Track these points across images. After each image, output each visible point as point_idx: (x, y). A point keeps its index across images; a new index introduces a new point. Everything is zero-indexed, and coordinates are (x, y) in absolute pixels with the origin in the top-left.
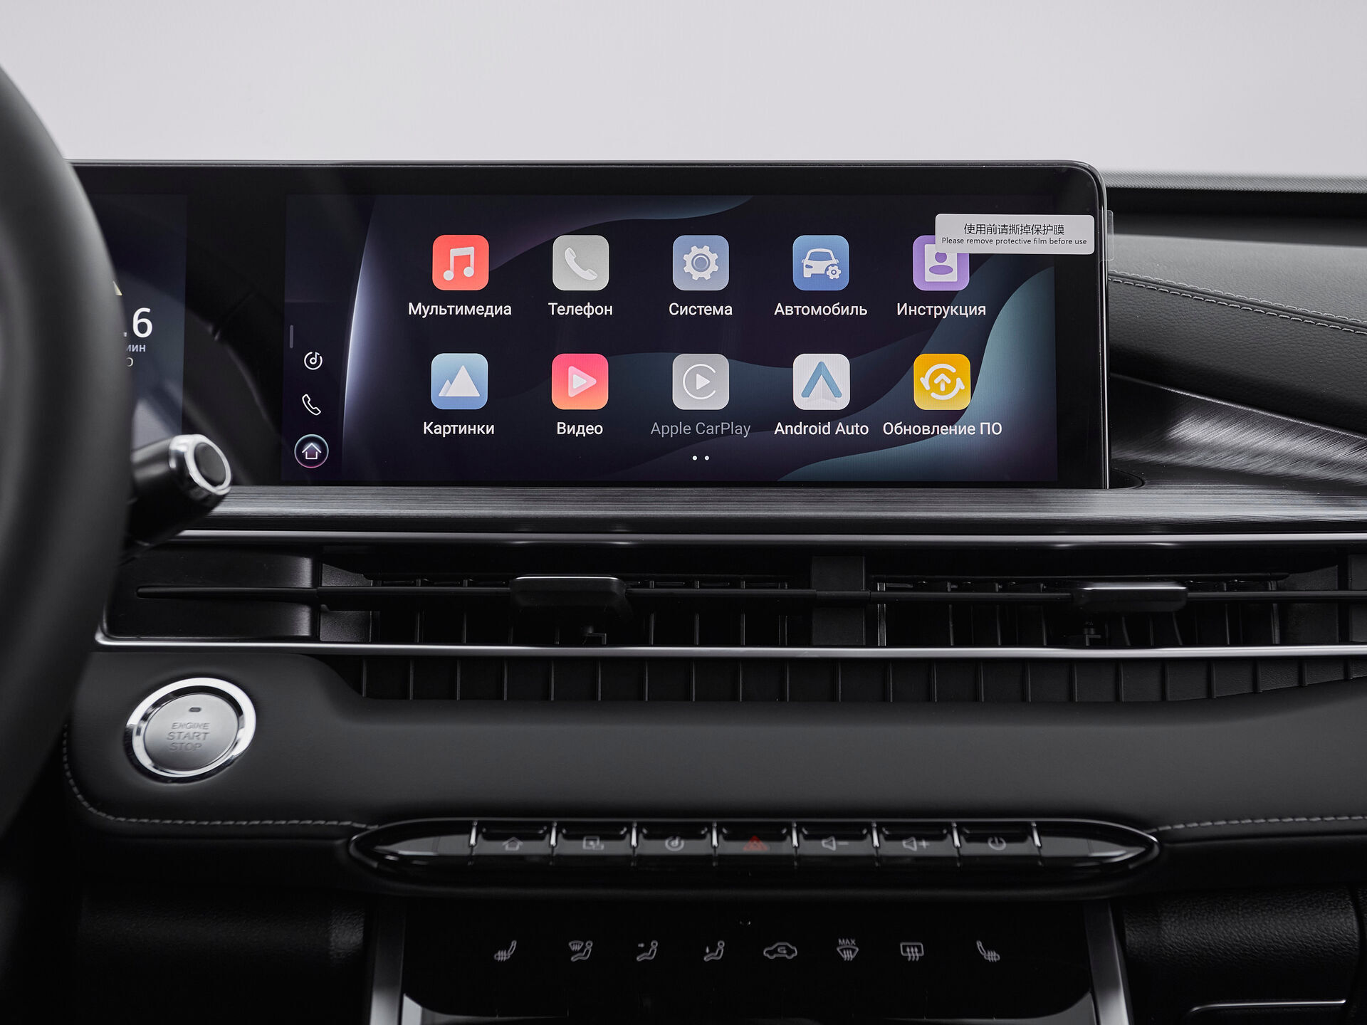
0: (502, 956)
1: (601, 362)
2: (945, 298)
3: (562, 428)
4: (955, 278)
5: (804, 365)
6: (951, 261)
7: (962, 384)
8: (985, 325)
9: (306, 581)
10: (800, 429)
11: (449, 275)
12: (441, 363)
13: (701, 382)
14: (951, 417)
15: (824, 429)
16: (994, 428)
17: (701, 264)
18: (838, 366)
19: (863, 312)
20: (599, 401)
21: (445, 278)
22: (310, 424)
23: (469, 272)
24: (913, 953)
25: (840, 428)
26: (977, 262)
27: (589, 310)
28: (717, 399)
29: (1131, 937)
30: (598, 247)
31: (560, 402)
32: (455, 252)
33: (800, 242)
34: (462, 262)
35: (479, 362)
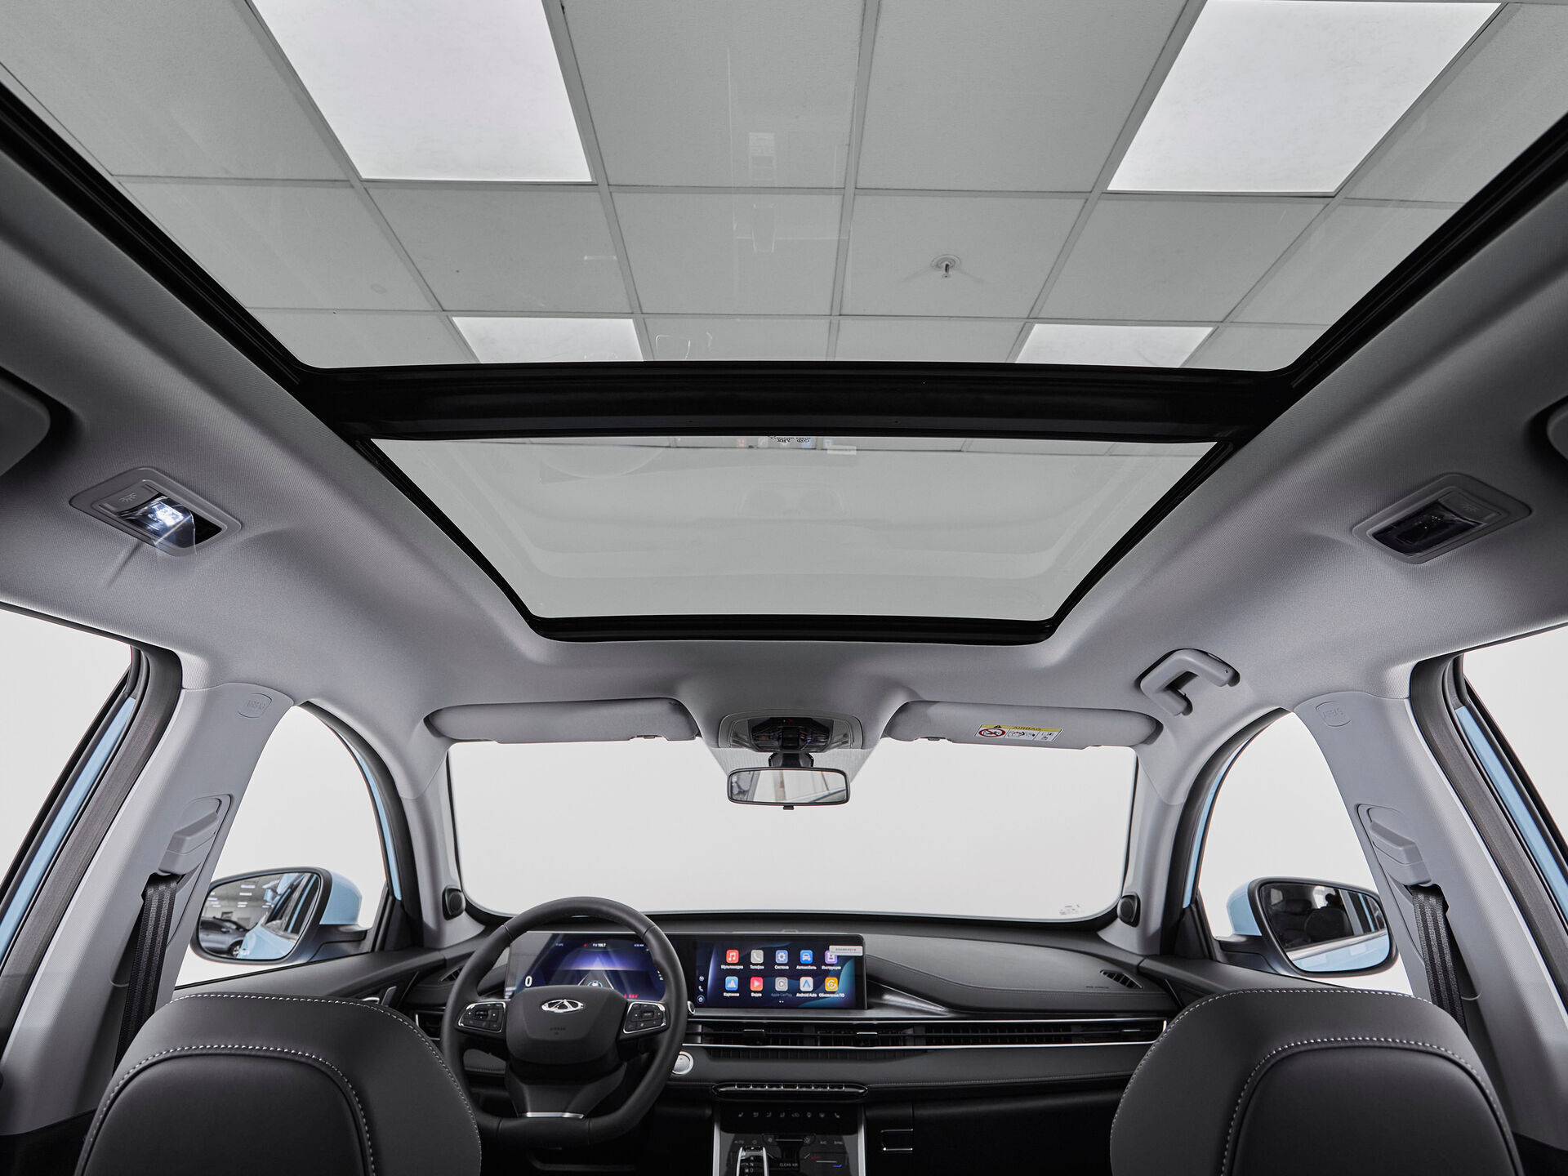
0: (740, 1116)
1: (761, 979)
2: (832, 965)
3: (753, 994)
4: (834, 961)
5: (803, 980)
6: (833, 957)
7: (836, 985)
8: (840, 971)
9: (700, 1030)
10: (802, 995)
11: (730, 959)
12: (728, 978)
13: (782, 984)
14: (833, 993)
15: (807, 995)
16: (843, 995)
17: (782, 957)
18: (810, 980)
19: (815, 968)
20: (761, 989)
21: (729, 960)
22: (700, 993)
23: (734, 958)
24: (822, 1116)
25: (811, 995)
26: (838, 957)
27: (759, 967)
28: (785, 988)
29: (867, 1114)
30: (761, 952)
31: (752, 989)
32: (731, 954)
33: (802, 951)
34: (733, 956)
35: (736, 978)
